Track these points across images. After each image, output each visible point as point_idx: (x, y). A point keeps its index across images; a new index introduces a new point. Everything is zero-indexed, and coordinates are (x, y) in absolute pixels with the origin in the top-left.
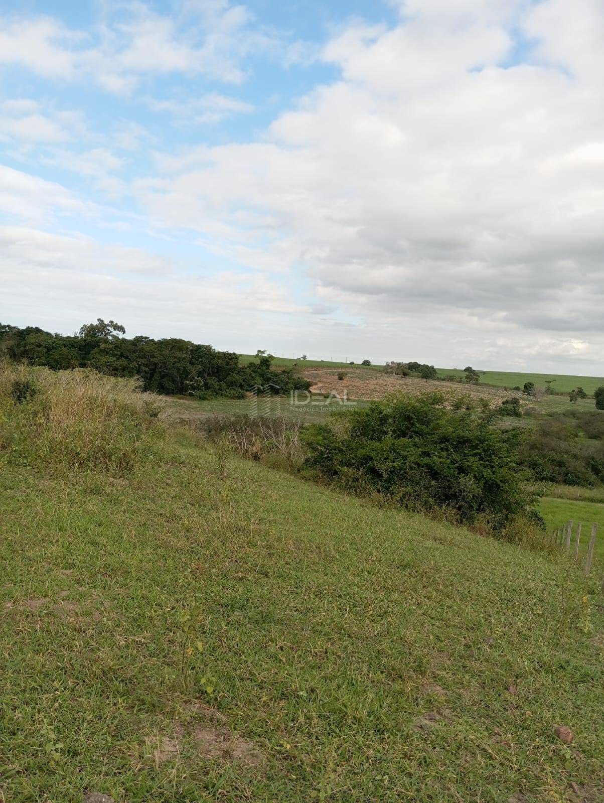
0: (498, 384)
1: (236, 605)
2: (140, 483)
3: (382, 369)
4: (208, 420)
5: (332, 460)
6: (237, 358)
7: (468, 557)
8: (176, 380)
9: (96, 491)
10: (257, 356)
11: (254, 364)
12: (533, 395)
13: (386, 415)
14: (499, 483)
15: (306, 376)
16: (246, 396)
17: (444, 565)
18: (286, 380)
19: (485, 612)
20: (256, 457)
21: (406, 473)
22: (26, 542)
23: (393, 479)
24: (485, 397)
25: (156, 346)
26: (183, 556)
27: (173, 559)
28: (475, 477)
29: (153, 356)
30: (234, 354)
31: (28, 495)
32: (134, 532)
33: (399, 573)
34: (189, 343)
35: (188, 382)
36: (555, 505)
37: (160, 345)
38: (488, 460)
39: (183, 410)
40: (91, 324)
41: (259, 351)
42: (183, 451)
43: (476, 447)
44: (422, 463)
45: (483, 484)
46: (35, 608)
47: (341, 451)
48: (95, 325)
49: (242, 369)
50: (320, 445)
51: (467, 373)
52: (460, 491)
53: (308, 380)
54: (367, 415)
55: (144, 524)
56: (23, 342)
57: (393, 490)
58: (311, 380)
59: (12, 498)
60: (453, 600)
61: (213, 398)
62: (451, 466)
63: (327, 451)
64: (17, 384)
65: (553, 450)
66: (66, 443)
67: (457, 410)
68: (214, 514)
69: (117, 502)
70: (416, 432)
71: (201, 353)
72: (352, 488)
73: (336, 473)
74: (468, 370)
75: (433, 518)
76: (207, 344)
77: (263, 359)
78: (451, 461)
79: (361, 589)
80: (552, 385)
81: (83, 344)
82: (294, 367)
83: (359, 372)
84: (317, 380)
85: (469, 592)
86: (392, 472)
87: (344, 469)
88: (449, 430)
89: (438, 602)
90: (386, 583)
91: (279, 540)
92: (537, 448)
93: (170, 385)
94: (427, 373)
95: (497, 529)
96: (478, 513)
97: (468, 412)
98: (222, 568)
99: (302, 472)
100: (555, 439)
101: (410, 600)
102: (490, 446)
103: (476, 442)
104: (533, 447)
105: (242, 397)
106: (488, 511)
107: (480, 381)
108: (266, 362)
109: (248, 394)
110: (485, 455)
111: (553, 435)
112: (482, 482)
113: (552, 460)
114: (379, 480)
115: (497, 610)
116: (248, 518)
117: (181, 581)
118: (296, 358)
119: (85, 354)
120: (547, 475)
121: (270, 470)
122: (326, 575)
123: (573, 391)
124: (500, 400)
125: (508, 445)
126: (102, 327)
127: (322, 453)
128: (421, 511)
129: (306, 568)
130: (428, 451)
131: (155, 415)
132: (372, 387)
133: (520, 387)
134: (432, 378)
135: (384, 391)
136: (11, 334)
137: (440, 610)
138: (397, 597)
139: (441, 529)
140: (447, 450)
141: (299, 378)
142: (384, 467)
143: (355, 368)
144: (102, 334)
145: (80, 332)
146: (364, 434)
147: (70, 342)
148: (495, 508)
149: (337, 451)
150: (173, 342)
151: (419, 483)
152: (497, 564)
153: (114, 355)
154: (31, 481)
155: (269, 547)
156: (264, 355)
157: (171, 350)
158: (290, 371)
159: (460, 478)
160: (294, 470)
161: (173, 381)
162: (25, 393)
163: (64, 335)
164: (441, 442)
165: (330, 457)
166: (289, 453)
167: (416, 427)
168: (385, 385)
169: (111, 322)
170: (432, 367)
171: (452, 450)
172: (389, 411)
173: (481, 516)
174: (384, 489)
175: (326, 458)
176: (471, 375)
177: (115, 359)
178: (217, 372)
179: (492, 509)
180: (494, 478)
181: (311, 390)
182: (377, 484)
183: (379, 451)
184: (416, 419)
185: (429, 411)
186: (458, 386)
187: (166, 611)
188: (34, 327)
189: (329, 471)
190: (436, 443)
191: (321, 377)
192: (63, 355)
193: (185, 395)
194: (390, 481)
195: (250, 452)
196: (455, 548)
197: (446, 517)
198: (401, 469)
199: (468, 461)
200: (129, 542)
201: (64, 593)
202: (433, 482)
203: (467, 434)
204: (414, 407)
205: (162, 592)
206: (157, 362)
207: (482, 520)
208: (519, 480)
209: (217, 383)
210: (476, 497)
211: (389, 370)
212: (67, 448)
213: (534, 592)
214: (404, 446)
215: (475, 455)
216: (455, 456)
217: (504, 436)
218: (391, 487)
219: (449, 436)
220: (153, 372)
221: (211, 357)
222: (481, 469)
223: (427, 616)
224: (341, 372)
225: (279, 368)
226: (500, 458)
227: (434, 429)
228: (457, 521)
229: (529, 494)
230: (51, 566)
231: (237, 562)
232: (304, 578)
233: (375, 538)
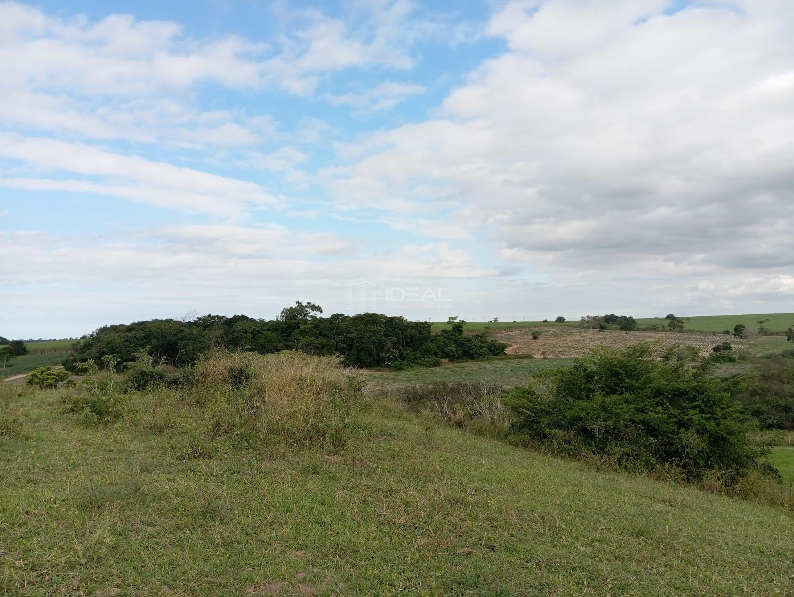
0: (705, 329)
1: (468, 583)
2: (354, 458)
3: (577, 324)
4: (407, 391)
5: (539, 423)
6: (429, 327)
7: (703, 518)
8: (372, 353)
9: (315, 470)
10: (449, 323)
11: (446, 331)
12: (746, 337)
13: (592, 372)
14: (725, 435)
15: (500, 338)
16: (441, 363)
17: (680, 530)
18: (480, 344)
19: (735, 579)
20: (459, 425)
21: (620, 432)
22: (258, 524)
23: (607, 439)
24: (694, 344)
25: (351, 322)
26: (406, 532)
27: (398, 536)
28: (697, 431)
29: (350, 332)
30: (426, 323)
31: (253, 478)
32: (356, 510)
33: (633, 541)
34: (382, 316)
35: (384, 354)
36: (787, 454)
37: (355, 321)
38: (709, 412)
39: (381, 382)
40: (291, 307)
41: (450, 318)
42: (390, 424)
43: (694, 399)
44: (636, 419)
45: (707, 439)
46: (274, 592)
47: (548, 413)
48: (294, 308)
49: (436, 337)
50: (525, 408)
51: (669, 321)
52: (683, 447)
53: (502, 342)
54: (571, 374)
55: (364, 501)
56: (231, 330)
57: (609, 451)
58: (505, 342)
59: (240, 481)
60: (696, 568)
61: (410, 367)
62: (669, 421)
63: (534, 414)
64: (232, 370)
65: (776, 394)
66: (282, 424)
67: (668, 361)
68: (430, 487)
69: (335, 479)
70: (627, 388)
71: (395, 325)
72: (566, 452)
73: (545, 436)
74: (670, 317)
75: (658, 478)
76: (399, 316)
77: (455, 325)
78: (669, 416)
79: (595, 560)
80: (765, 325)
81: (285, 326)
82: (487, 330)
83: (554, 330)
84: (512, 341)
85: (713, 557)
86: (606, 432)
87: (554, 431)
88: (662, 383)
89: (682, 571)
90: (621, 553)
91: (499, 510)
92: (758, 393)
93: (368, 359)
94: (627, 324)
95: (729, 486)
96: (706, 470)
97: (679, 363)
98: (447, 543)
99: (510, 438)
100: (776, 382)
101: (649, 569)
102: (711, 396)
103: (694, 394)
104: (754, 393)
105: (438, 364)
106: (716, 467)
107: (685, 328)
108: (458, 327)
109: (443, 360)
110: (705, 406)
111: (774, 379)
112: (706, 437)
113: (777, 406)
114: (592, 441)
115: (747, 576)
116: (464, 489)
117: (409, 558)
118: (487, 322)
119: (287, 336)
120: (773, 422)
121: (476, 437)
122: (555, 546)
123: (789, 329)
124: (710, 346)
125: (729, 394)
126: (301, 309)
127: (528, 417)
128: (643, 471)
129: (533, 540)
130: (642, 407)
131: (359, 390)
132: (569, 344)
133: (730, 331)
134: (632, 329)
135: (582, 346)
136: (219, 323)
137: (684, 579)
138: (635, 568)
139: (667, 490)
140: (662, 404)
141: (492, 341)
142: (597, 427)
143: (549, 326)
144: (301, 315)
145: (281, 316)
146: (570, 394)
147: (273, 326)
148: (723, 464)
149: (544, 413)
150: (367, 317)
151: (636, 442)
152: (737, 524)
153: (314, 335)
154: (254, 463)
155: (490, 519)
156: (455, 321)
157: (366, 324)
158: (483, 334)
159: (681, 433)
160: (502, 436)
161: (370, 354)
162: (240, 379)
163: (267, 320)
164: (655, 396)
165: (537, 420)
166: (493, 418)
167: (625, 383)
168: (583, 341)
169: (309, 303)
170: (631, 318)
171: (668, 404)
172: (594, 368)
173: (709, 472)
174: (599, 451)
175: (534, 421)
176: (674, 323)
177: (314, 338)
178: (411, 341)
179: (721, 464)
180: (719, 430)
181: (506, 352)
182: (590, 445)
183: (589, 411)
184: (624, 374)
185: (638, 364)
186: (661, 335)
187: (399, 591)
188: (240, 315)
189: (537, 434)
190: (649, 397)
191: (515, 338)
192: (267, 339)
193: (382, 367)
194: (604, 441)
195: (453, 420)
196: (688, 510)
197: (671, 476)
198: (615, 428)
199: (688, 415)
200: (353, 520)
201: (300, 576)
202: (652, 439)
203: (682, 386)
204: (621, 362)
205: (392, 571)
206: (353, 337)
207: (711, 476)
208: (747, 431)
209: (412, 352)
210: (702, 452)
211: (585, 325)
212: (283, 429)
213: (785, 553)
214: (615, 403)
215: (694, 407)
216: (671, 410)
217: (724, 385)
218: (607, 447)
219: (662, 389)
220: (350, 347)
221: (404, 327)
222: (703, 421)
223: (671, 586)
224: (535, 331)
225: (472, 333)
226: (723, 409)
227: (645, 383)
228: (684, 480)
229: (758, 445)
230: (283, 548)
231: (460, 536)
232: (533, 551)
233: (599, 504)
